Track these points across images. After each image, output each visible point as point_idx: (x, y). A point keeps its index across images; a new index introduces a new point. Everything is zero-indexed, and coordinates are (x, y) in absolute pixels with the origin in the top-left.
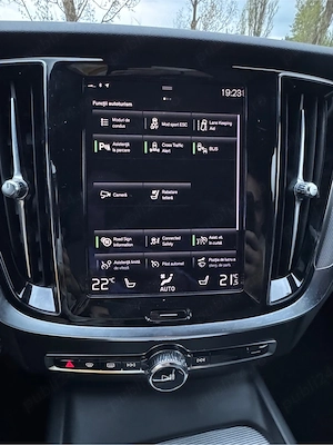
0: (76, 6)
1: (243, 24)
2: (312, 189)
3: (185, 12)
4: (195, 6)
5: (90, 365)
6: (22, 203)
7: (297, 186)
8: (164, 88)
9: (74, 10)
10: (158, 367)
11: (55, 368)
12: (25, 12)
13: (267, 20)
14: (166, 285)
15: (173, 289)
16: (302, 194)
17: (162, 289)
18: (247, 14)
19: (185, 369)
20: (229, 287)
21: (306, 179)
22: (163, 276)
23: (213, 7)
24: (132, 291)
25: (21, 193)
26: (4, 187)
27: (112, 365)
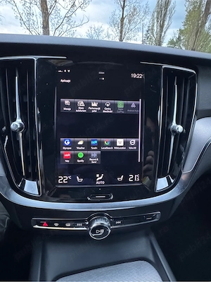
0: (49, 7)
1: (153, 20)
2: (180, 128)
3: (117, 12)
4: (123, 9)
5: (56, 224)
6: (21, 134)
7: (172, 127)
8: (100, 73)
9: (47, 9)
10: (94, 225)
11: (37, 226)
12: (16, 10)
13: (168, 18)
14: (99, 180)
15: (103, 182)
16: (174, 131)
17: (97, 183)
18: (156, 14)
19: (109, 227)
20: (134, 182)
21: (177, 123)
22: (98, 175)
23: (135, 10)
24: (80, 184)
25: (20, 129)
26: (12, 126)
27: (69, 225)
